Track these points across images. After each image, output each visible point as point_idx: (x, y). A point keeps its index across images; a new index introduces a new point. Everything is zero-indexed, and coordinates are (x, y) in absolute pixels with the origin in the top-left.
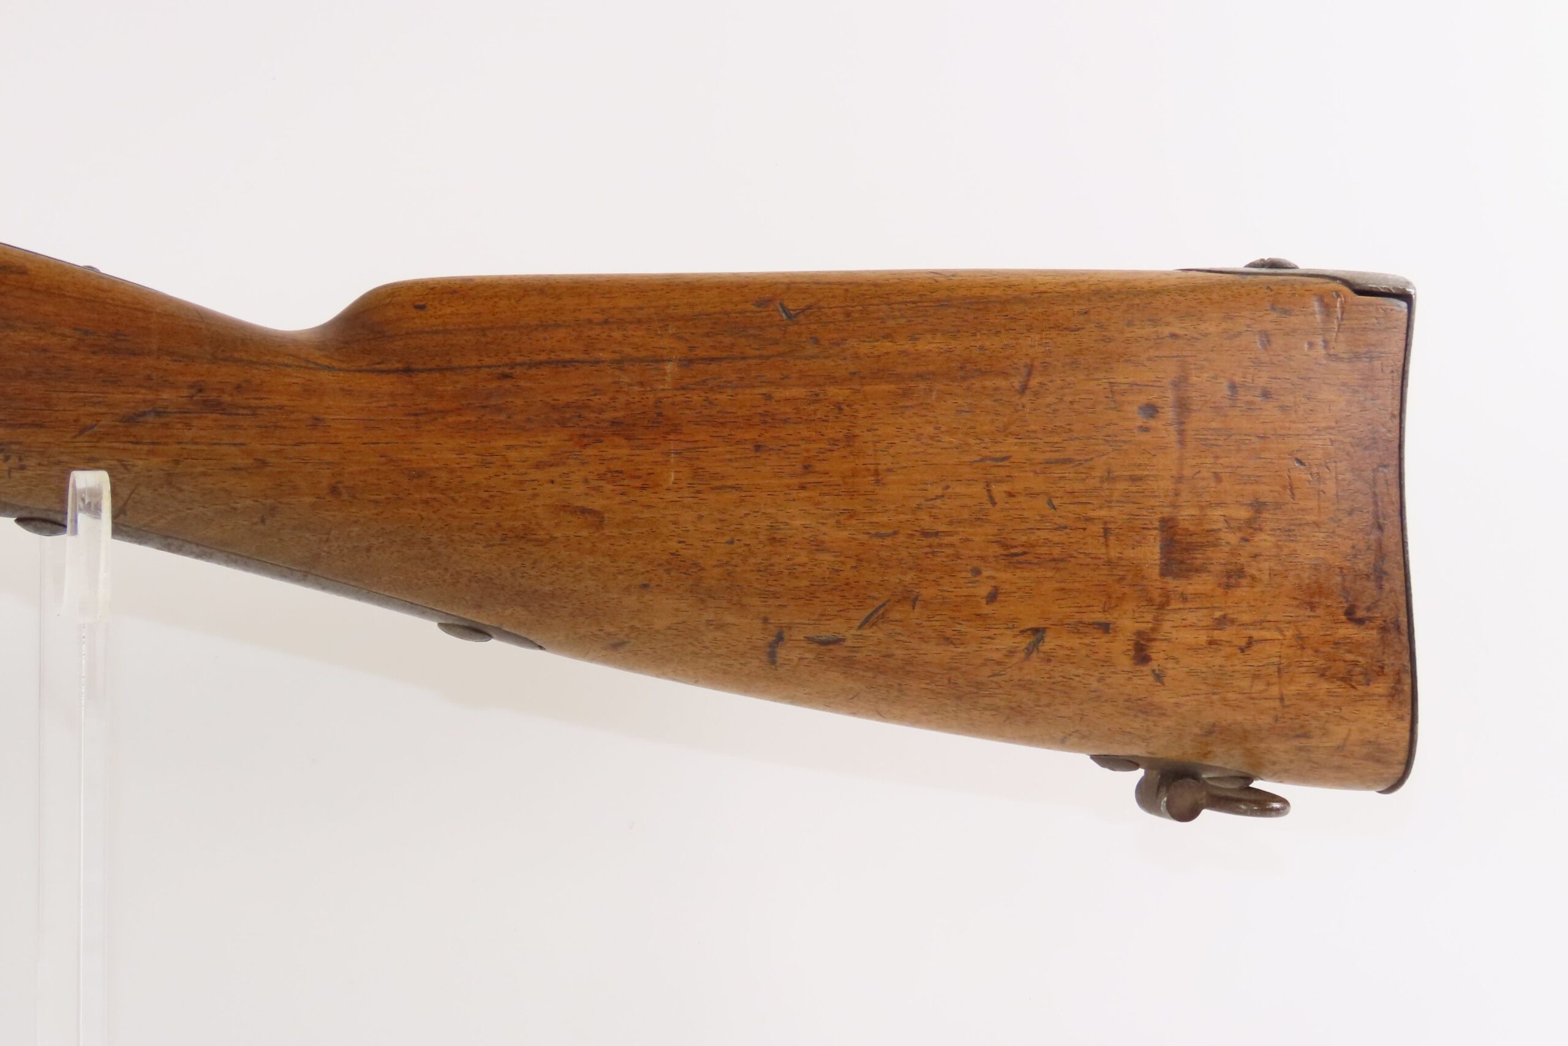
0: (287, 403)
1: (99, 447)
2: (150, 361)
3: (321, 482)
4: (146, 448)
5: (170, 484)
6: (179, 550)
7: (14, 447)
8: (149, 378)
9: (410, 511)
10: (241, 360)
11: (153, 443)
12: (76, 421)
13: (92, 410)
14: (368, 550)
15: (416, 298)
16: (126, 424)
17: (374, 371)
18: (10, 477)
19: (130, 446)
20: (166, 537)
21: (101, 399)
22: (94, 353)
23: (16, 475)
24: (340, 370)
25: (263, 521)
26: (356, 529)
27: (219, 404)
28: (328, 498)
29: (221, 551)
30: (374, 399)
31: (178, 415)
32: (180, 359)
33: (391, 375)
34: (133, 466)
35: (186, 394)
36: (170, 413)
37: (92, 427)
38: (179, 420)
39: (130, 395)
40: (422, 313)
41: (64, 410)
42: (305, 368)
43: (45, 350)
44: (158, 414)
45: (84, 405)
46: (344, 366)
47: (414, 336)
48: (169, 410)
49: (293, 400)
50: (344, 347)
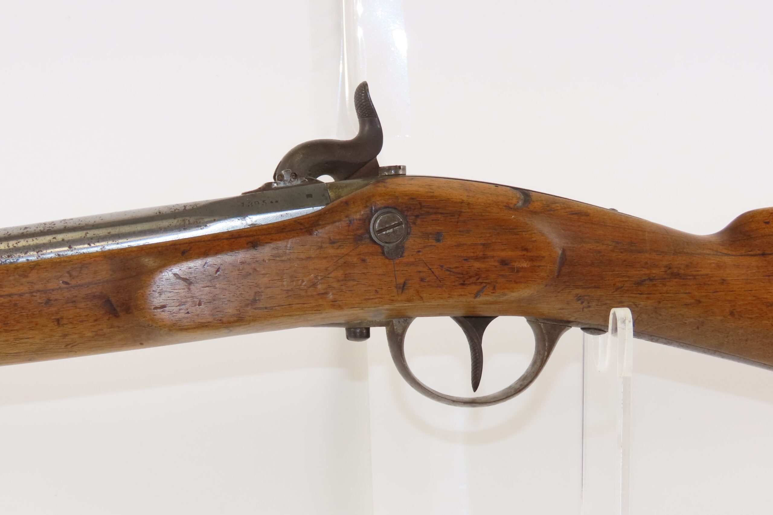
0: (710, 273)
1: (624, 296)
2: (647, 255)
3: (726, 310)
4: (645, 296)
5: (656, 312)
6: (657, 341)
7: (586, 298)
8: (646, 263)
9: (767, 322)
10: (688, 253)
11: (648, 294)
12: (614, 285)
13: (621, 279)
14: (746, 340)
15: (765, 218)
16: (637, 285)
17: (748, 255)
18: (583, 311)
19: (638, 295)
20: (651, 336)
21: (625, 274)
22: (622, 252)
23: (585, 310)
24: (733, 255)
25: (698, 328)
26: (741, 331)
27: (679, 274)
28: (729, 317)
29: (677, 342)
30: (749, 269)
31: (660, 280)
32: (660, 253)
33: (756, 257)
34: (639, 304)
35: (663, 270)
36: (657, 279)
37: (622, 287)
38: (660, 283)
39: (638, 272)
40: (768, 225)
41: (609, 280)
42: (717, 255)
43: (600, 252)
44: (651, 280)
45: (618, 277)
46: (734, 253)
47: (765, 237)
48: (655, 278)
49: (712, 271)
50: (733, 244)
